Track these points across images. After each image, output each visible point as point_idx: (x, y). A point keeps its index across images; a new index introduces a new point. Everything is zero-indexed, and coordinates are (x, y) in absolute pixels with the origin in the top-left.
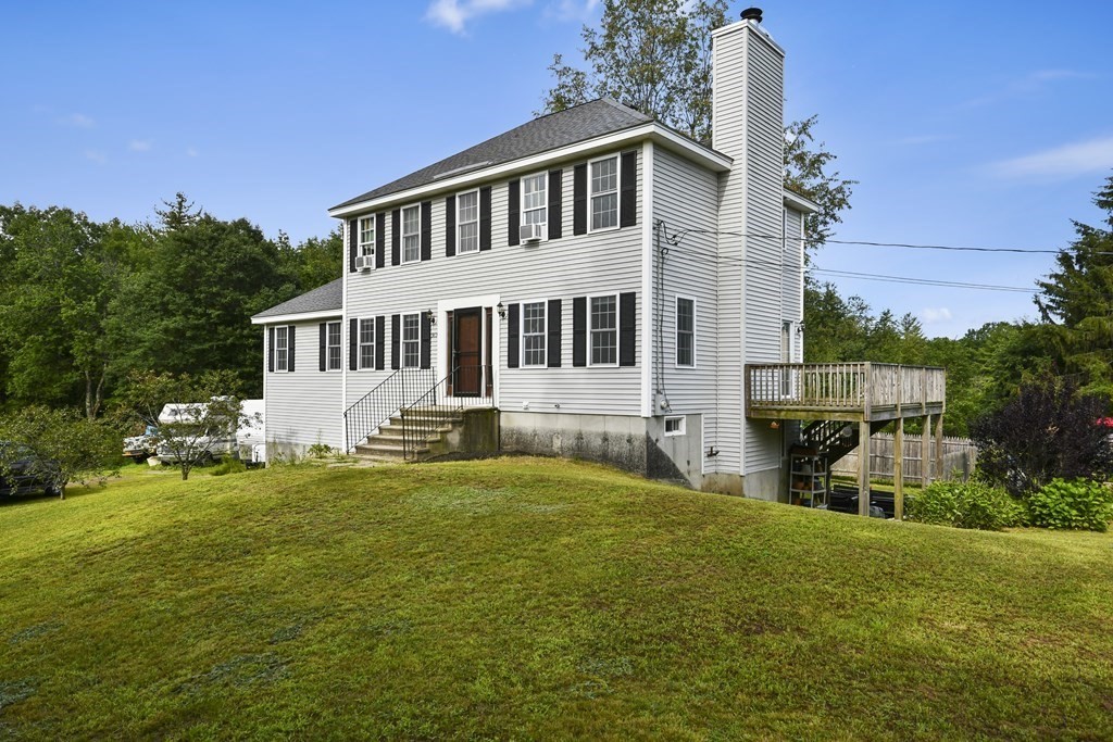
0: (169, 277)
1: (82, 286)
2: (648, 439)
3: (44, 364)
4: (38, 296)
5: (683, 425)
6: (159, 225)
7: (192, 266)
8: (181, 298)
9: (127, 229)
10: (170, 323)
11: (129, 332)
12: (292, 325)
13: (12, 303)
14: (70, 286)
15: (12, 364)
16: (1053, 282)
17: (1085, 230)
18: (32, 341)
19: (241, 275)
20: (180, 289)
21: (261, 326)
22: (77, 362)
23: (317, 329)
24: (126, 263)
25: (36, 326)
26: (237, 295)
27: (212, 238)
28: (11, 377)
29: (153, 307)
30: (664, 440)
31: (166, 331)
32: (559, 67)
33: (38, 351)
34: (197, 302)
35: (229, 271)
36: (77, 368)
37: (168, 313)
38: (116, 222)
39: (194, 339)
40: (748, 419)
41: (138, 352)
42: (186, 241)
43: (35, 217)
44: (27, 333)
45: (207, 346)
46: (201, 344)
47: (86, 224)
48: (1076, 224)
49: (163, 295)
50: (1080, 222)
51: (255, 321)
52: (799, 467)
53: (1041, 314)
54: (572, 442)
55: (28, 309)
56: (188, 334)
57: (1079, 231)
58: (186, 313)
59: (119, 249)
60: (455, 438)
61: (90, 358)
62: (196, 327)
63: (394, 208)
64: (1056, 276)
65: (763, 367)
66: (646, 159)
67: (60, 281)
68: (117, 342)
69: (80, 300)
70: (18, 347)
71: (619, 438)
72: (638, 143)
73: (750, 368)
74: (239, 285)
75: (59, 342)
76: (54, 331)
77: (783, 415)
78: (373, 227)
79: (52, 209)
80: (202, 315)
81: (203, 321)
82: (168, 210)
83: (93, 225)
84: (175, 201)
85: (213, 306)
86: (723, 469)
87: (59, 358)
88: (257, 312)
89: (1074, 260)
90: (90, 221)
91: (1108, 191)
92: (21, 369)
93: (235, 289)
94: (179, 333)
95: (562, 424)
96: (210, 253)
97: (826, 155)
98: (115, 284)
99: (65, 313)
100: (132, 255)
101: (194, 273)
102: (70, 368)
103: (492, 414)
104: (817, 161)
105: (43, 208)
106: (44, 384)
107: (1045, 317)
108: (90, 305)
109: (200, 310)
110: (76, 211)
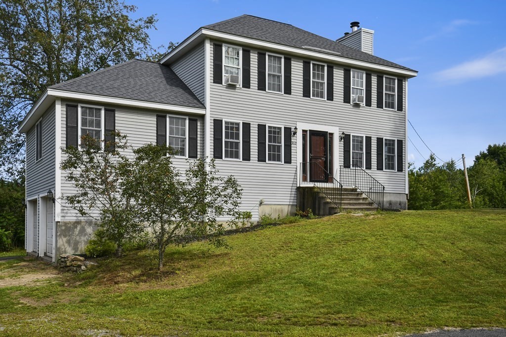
12: (111, 108)
63: (261, 50)
71: (396, 203)
72: (404, 77)
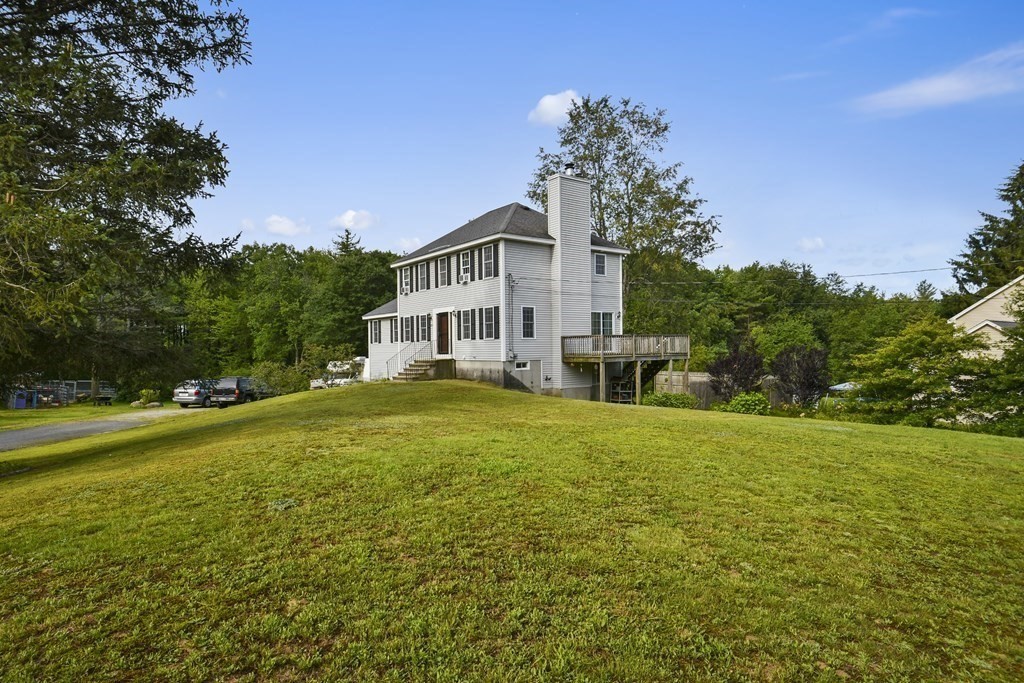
0: (335, 288)
1: (292, 294)
2: (505, 371)
3: (272, 341)
4: (268, 299)
5: (528, 365)
6: (335, 250)
7: (347, 283)
8: (342, 301)
9: (318, 253)
10: (336, 316)
11: (315, 322)
12: (380, 320)
13: (254, 305)
14: (285, 294)
15: (255, 341)
16: (963, 260)
17: (990, 218)
18: (266, 327)
19: (374, 285)
20: (341, 295)
21: (367, 321)
22: (290, 339)
23: (389, 322)
24: (317, 276)
25: (268, 318)
26: (372, 297)
27: (357, 265)
28: (255, 348)
29: (327, 306)
30: (515, 372)
31: (334, 320)
32: (543, 155)
33: (269, 333)
34: (351, 303)
35: (368, 283)
36: (290, 343)
37: (335, 310)
38: (312, 249)
39: (349, 324)
40: (563, 362)
41: (319, 333)
42: (344, 267)
43: (266, 249)
44: (263, 322)
45: (356, 328)
46: (353, 327)
47: (294, 252)
48: (983, 214)
49: (332, 300)
50: (986, 213)
51: (364, 318)
52: (614, 388)
53: (958, 285)
54: (480, 374)
55: (263, 308)
56: (346, 321)
57: (986, 220)
58: (344, 310)
59: (313, 268)
60: (431, 372)
61: (297, 336)
62: (351, 317)
63: (416, 263)
64: (965, 256)
65: (571, 337)
66: (501, 247)
67: (280, 291)
68: (309, 327)
69: (290, 302)
70: (258, 330)
72: (498, 240)
73: (563, 338)
74: (373, 292)
75: (280, 327)
76: (277, 321)
77: (575, 360)
78: (409, 273)
79: (275, 245)
80: (354, 310)
81: (353, 314)
82: (340, 240)
83: (298, 253)
84: (344, 234)
85: (358, 305)
86: (555, 387)
87: (280, 337)
88: (365, 312)
89: (981, 243)
90: (296, 251)
91: (1006, 188)
92: (260, 344)
93: (371, 294)
94: (341, 321)
95: (478, 366)
96: (356, 274)
97: (700, 201)
98: (309, 292)
99: (283, 310)
100: (320, 271)
101: (348, 286)
102: (286, 342)
103: (452, 361)
104: (692, 205)
105: (269, 244)
106: (273, 353)
107: (962, 288)
108: (296, 305)
109: (352, 307)
110: (288, 245)
